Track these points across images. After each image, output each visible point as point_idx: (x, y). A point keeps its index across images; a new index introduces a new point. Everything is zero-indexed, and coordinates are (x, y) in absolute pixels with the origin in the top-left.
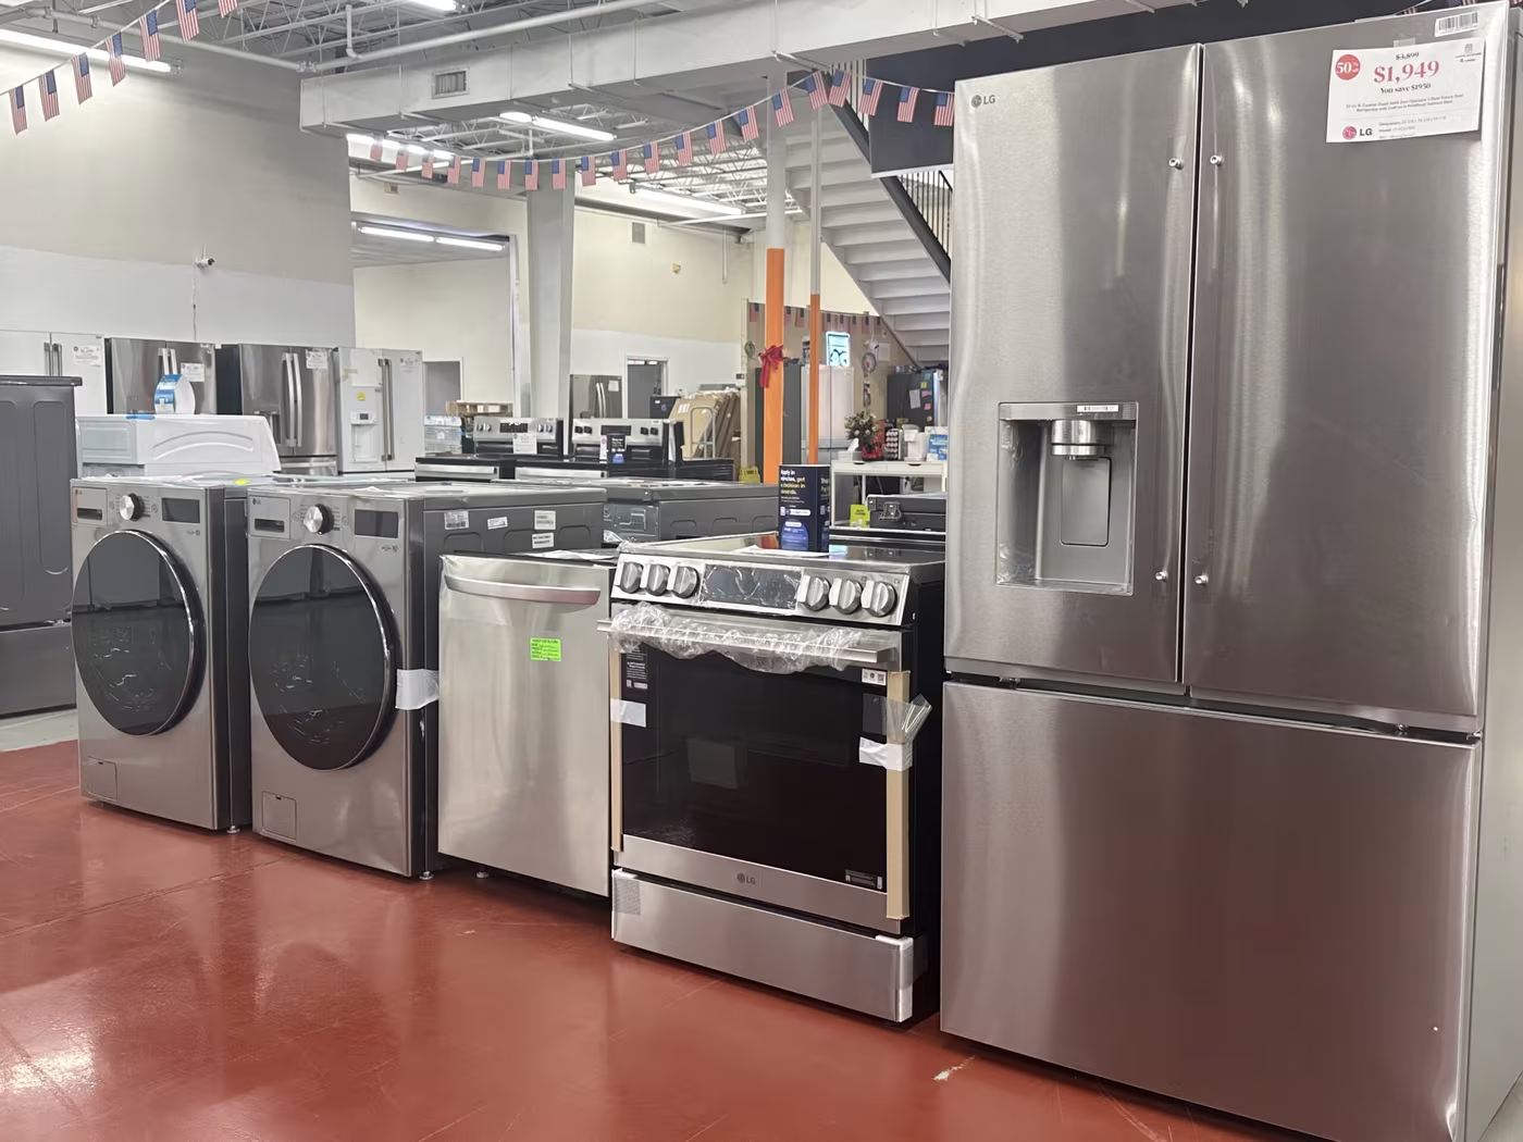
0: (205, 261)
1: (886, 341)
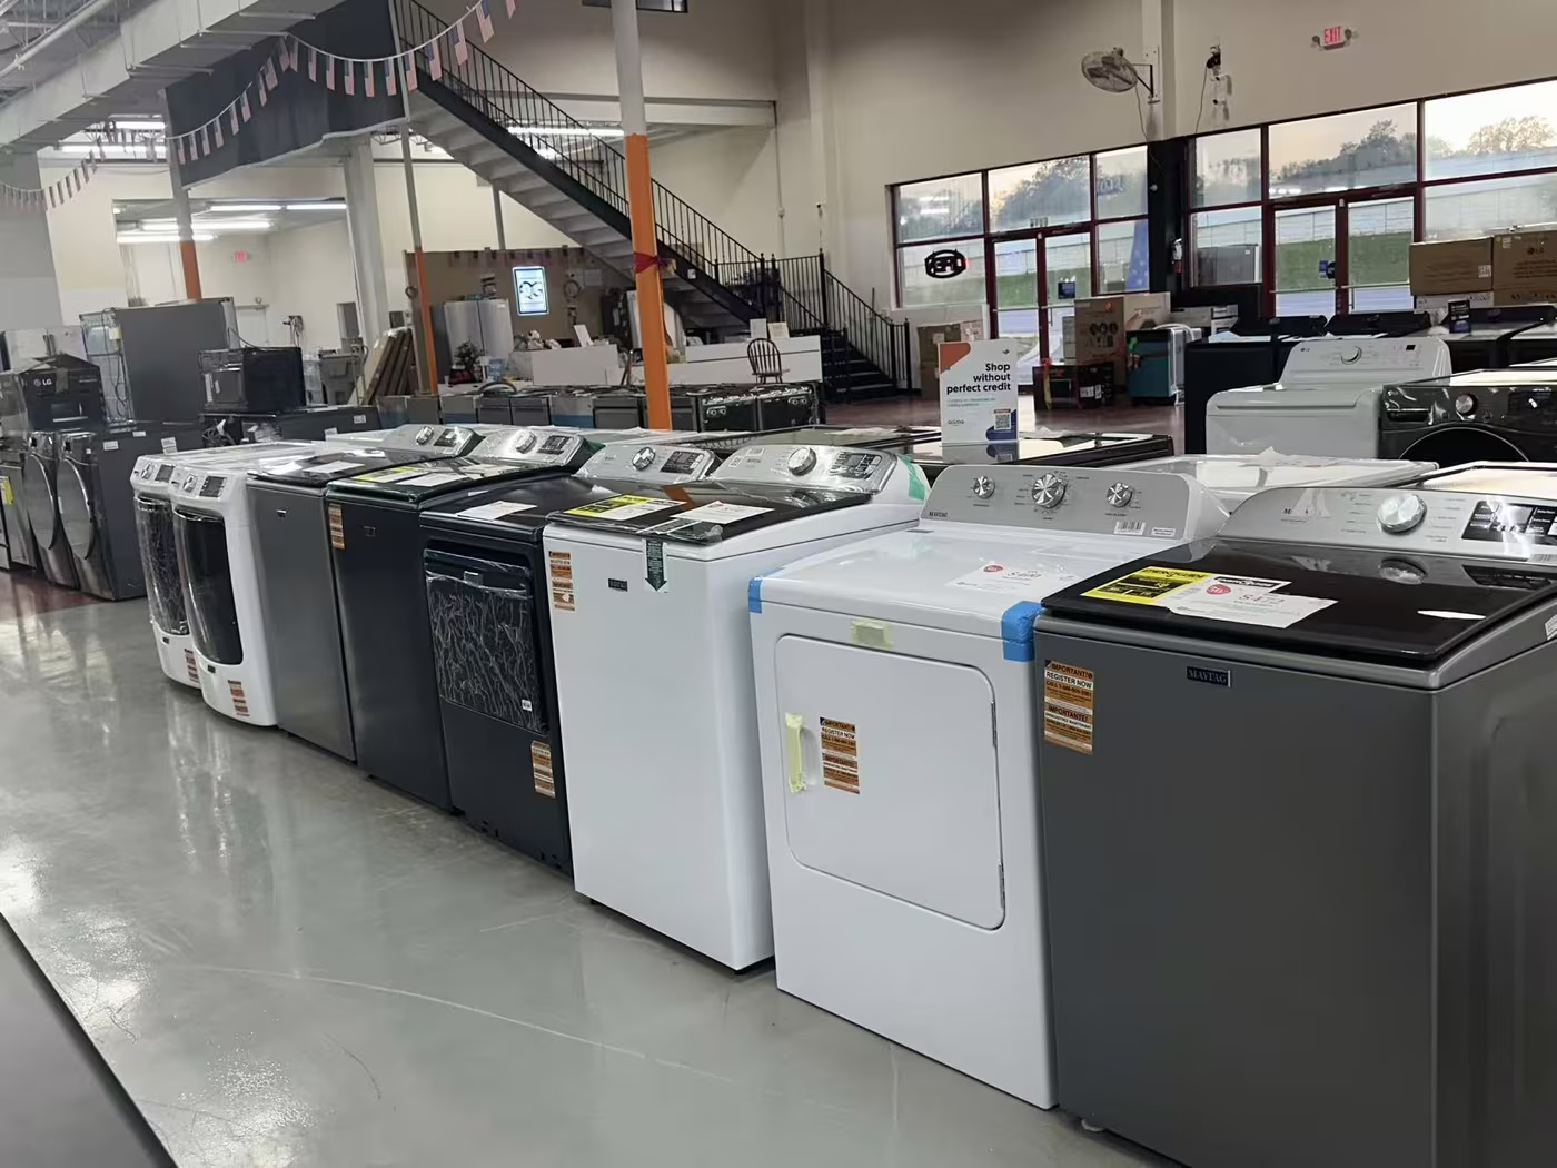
1: (595, 268)
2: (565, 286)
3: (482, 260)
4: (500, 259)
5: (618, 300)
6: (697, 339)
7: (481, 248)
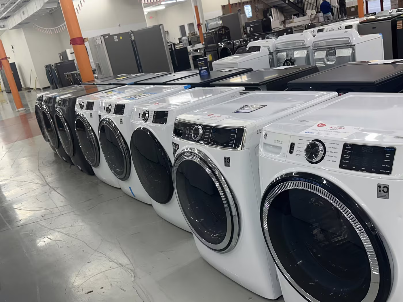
0: (119, 25)
1: (261, 4)
2: (255, 9)
3: (238, 5)
4: (241, 4)
5: (269, 11)
6: (296, 17)
7: (237, 2)
